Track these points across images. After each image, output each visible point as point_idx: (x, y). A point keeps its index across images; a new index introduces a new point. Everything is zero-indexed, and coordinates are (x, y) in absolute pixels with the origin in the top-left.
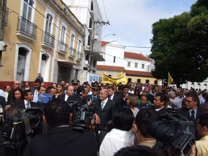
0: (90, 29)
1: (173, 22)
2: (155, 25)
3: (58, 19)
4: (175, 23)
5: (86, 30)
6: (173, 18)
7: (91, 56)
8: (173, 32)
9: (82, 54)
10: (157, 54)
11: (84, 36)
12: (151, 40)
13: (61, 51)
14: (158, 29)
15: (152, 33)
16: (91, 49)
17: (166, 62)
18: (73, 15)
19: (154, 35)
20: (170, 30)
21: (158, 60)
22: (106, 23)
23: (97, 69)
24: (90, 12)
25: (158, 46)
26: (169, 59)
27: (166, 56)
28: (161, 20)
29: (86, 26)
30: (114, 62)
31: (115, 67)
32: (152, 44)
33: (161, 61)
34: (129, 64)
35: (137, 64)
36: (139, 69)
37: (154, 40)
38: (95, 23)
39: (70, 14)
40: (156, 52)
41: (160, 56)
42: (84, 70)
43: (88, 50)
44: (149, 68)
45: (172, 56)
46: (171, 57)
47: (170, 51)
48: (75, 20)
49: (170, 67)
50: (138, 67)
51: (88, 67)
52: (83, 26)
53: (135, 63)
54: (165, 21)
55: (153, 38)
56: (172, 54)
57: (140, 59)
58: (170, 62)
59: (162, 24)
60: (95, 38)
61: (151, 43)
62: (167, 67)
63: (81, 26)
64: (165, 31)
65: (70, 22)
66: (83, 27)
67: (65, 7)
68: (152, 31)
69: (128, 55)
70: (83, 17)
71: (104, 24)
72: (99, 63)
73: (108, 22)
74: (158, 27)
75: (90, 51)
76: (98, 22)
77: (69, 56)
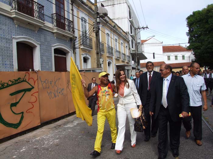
0: (132, 34)
1: (206, 13)
2: (189, 19)
3: (112, 35)
4: (208, 13)
5: (130, 36)
6: (206, 8)
7: (137, 57)
8: (207, 22)
9: (129, 57)
10: (195, 45)
11: (129, 42)
12: (187, 33)
13: (117, 57)
14: (192, 22)
15: (187, 26)
16: (136, 51)
17: (204, 51)
18: (120, 28)
19: (189, 28)
20: (204, 21)
21: (197, 50)
22: (145, 28)
23: (141, 67)
24: (129, 21)
25: (195, 37)
26: (207, 48)
27: (203, 45)
28: (194, 13)
29: (128, 33)
30: (154, 58)
31: (156, 62)
32: (188, 37)
33: (199, 51)
34: (169, 58)
35: (177, 56)
36: (180, 61)
37: (190, 33)
38: (136, 30)
39: (118, 28)
40: (193, 44)
41: (197, 47)
42: (132, 69)
43: (134, 52)
44: (190, 58)
45: (209, 44)
46: (208, 46)
47: (207, 41)
48: (121, 31)
49: (208, 55)
50: (178, 59)
51: (136, 66)
52: (126, 33)
53: (175, 56)
54: (199, 12)
55: (188, 31)
56: (209, 43)
57: (179, 51)
58: (208, 50)
59: (196, 16)
60: (138, 42)
61: (188, 35)
62: (206, 55)
63: (125, 34)
64: (199, 23)
65: (119, 34)
66: (127, 35)
67: (114, 24)
68: (187, 25)
69: (166, 49)
70: (125, 26)
71: (144, 29)
72: (142, 62)
73: (147, 27)
74: (192, 20)
75: (136, 53)
76: (138, 28)
77: (122, 60)
